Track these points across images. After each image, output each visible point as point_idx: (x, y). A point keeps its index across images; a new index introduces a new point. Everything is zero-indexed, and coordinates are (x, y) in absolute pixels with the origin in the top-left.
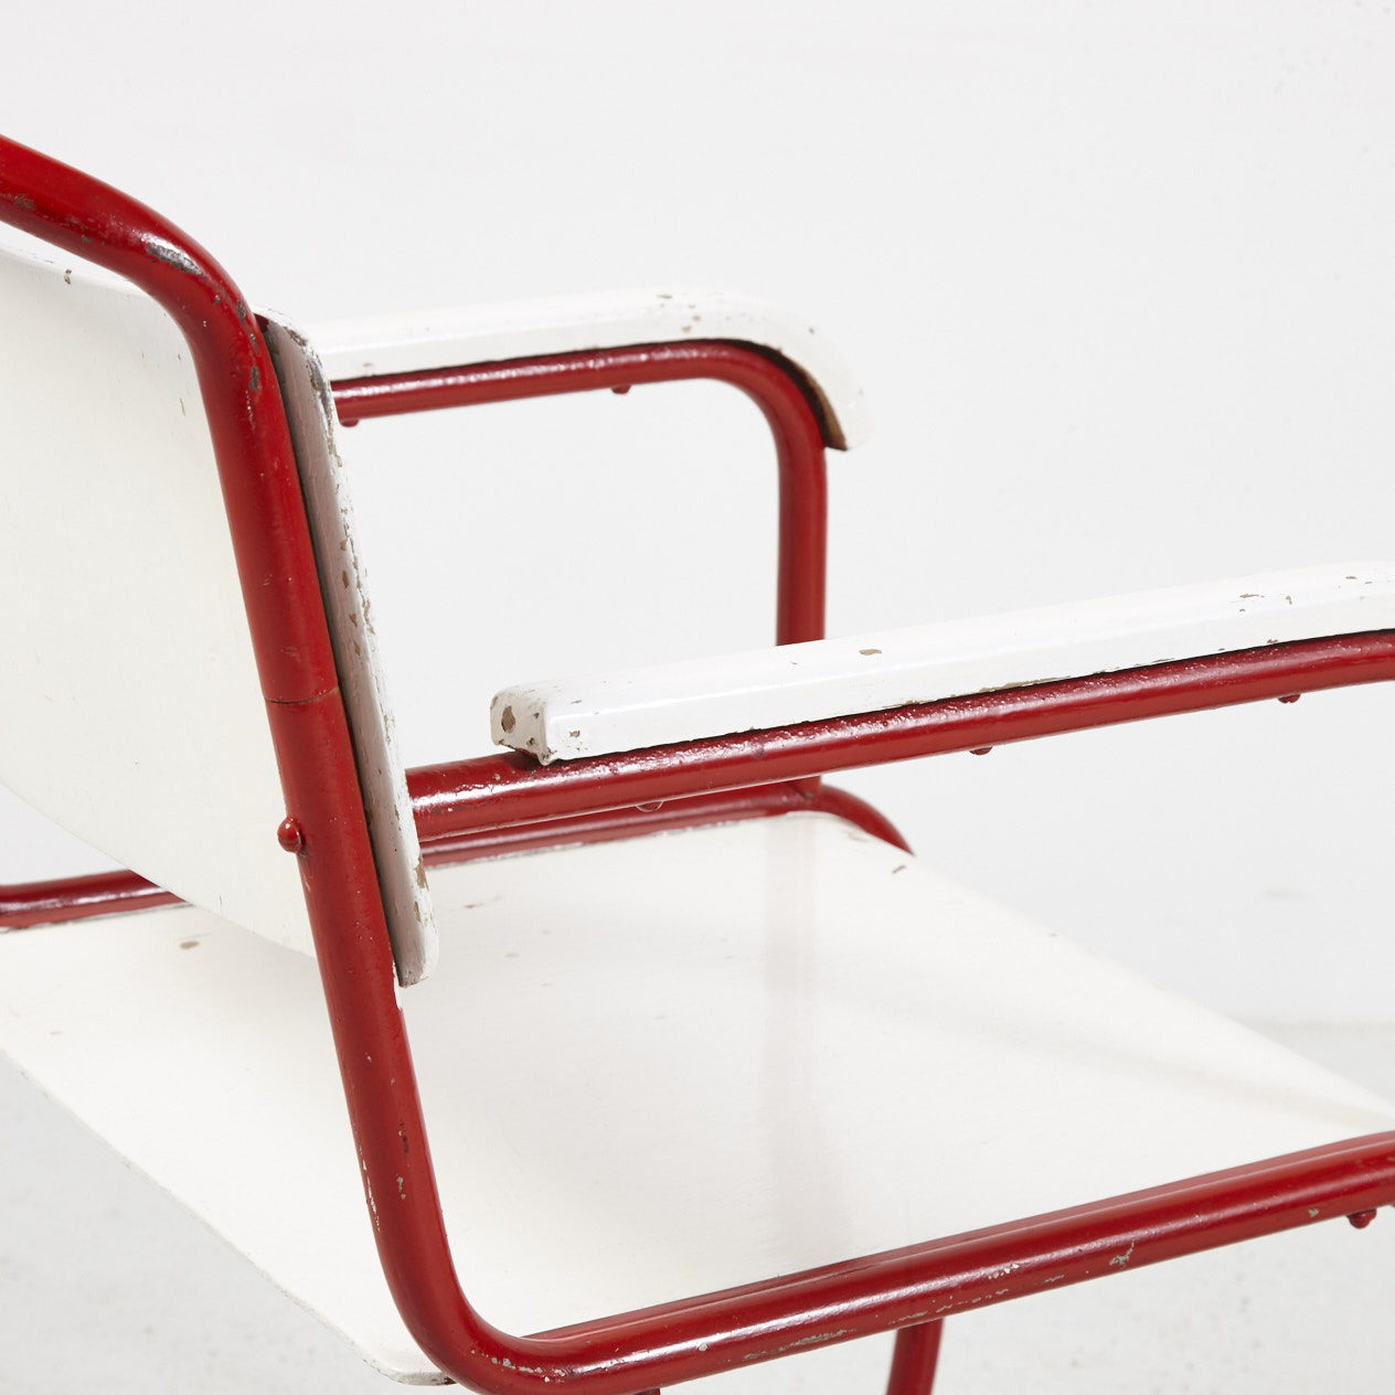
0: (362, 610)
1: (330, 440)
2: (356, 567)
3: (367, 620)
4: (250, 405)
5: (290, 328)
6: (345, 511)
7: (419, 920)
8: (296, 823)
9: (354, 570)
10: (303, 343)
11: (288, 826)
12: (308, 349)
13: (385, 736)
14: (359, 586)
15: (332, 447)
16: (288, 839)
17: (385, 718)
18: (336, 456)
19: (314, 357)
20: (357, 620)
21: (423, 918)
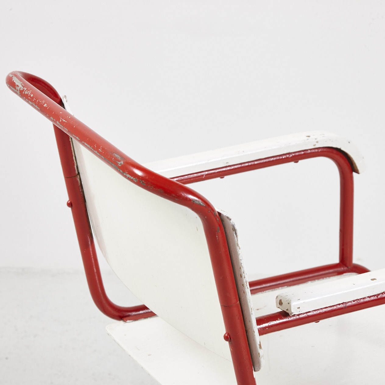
0: (245, 283)
1: (237, 243)
2: (244, 273)
3: (247, 286)
4: (217, 236)
5: (227, 216)
6: (241, 260)
7: (260, 357)
8: (228, 334)
9: (243, 274)
10: (230, 220)
11: (226, 335)
12: (231, 221)
13: (251, 313)
14: (245, 277)
15: (238, 245)
16: (226, 338)
17: (251, 309)
18: (239, 247)
19: (233, 223)
20: (244, 286)
21: (261, 356)
